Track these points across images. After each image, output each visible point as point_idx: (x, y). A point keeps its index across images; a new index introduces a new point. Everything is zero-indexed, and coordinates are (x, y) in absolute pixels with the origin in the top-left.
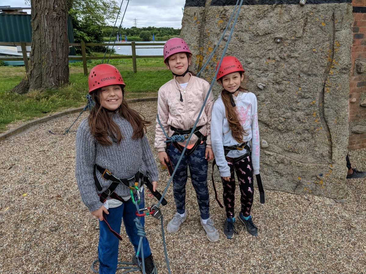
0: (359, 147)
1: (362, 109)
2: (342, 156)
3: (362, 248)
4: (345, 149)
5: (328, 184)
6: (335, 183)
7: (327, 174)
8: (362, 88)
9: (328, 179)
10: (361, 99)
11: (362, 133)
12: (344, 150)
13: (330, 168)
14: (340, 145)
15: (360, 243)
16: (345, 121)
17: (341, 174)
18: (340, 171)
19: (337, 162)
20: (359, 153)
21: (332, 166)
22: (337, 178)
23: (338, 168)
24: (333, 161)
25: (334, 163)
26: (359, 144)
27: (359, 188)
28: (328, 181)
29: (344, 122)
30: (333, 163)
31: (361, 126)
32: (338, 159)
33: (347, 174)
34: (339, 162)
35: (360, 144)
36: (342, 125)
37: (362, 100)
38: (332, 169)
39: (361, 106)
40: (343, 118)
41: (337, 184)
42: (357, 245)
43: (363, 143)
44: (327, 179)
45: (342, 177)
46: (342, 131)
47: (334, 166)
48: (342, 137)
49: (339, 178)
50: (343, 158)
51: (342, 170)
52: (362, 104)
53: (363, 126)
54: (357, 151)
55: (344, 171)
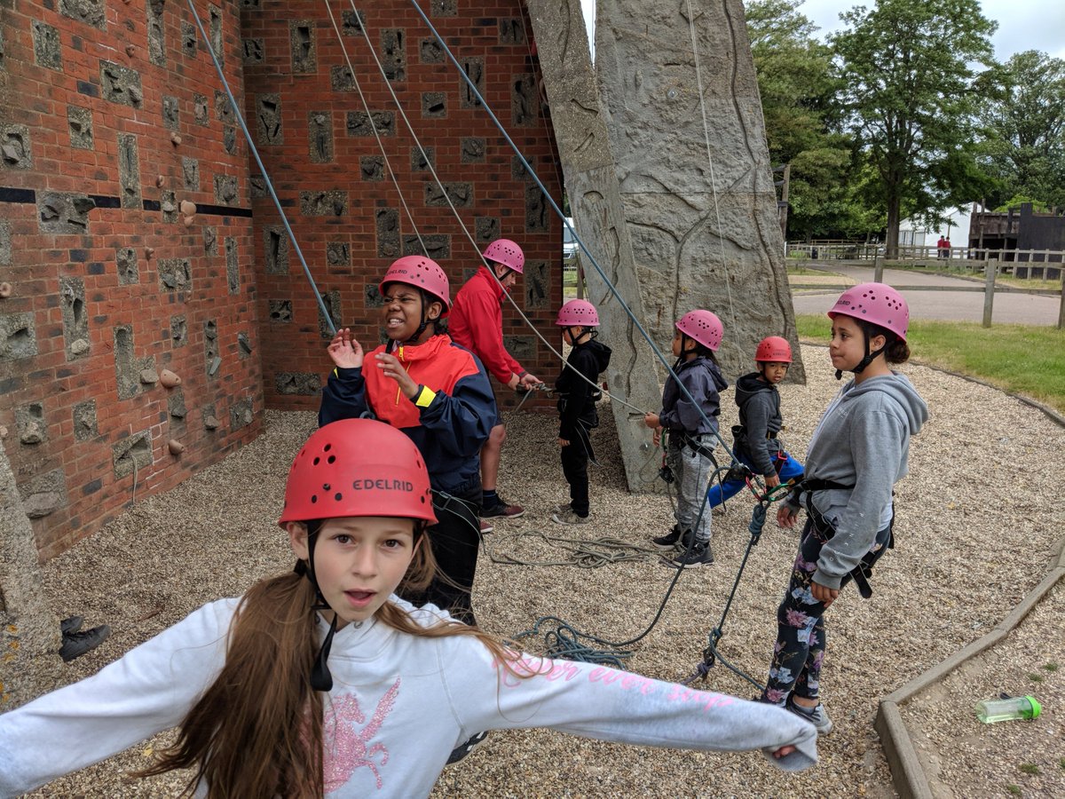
0: (54, 553)
1: (30, 451)
2: (32, 590)
3: (167, 791)
4: (35, 569)
5: (19, 683)
6: (37, 671)
7: (7, 656)
8: (11, 396)
9: (14, 669)
10: (19, 426)
11: (50, 514)
12: (33, 573)
13: (10, 636)
14: (18, 563)
15: (158, 783)
16: (10, 495)
17: (46, 640)
18: (41, 633)
19: (25, 611)
20: (58, 568)
21: (13, 629)
22: (40, 653)
23: (32, 626)
24: (14, 614)
25: (18, 617)
26: (52, 545)
27: (97, 657)
28: (15, 674)
29: (9, 498)
30: (14, 619)
31: (42, 495)
32: (26, 602)
33: (60, 634)
34: (31, 609)
35: (54, 543)
36: (5, 508)
37: (23, 427)
38: (16, 638)
39: (24, 443)
40: (4, 490)
41: (45, 671)
42: (154, 794)
43: (59, 538)
44: (10, 670)
45: (51, 647)
46: (12, 524)
47: (20, 625)
48: (15, 541)
49: (45, 651)
50: (35, 594)
51: (45, 626)
52: (25, 437)
53: (47, 495)
54: (52, 565)
55: (50, 630)
